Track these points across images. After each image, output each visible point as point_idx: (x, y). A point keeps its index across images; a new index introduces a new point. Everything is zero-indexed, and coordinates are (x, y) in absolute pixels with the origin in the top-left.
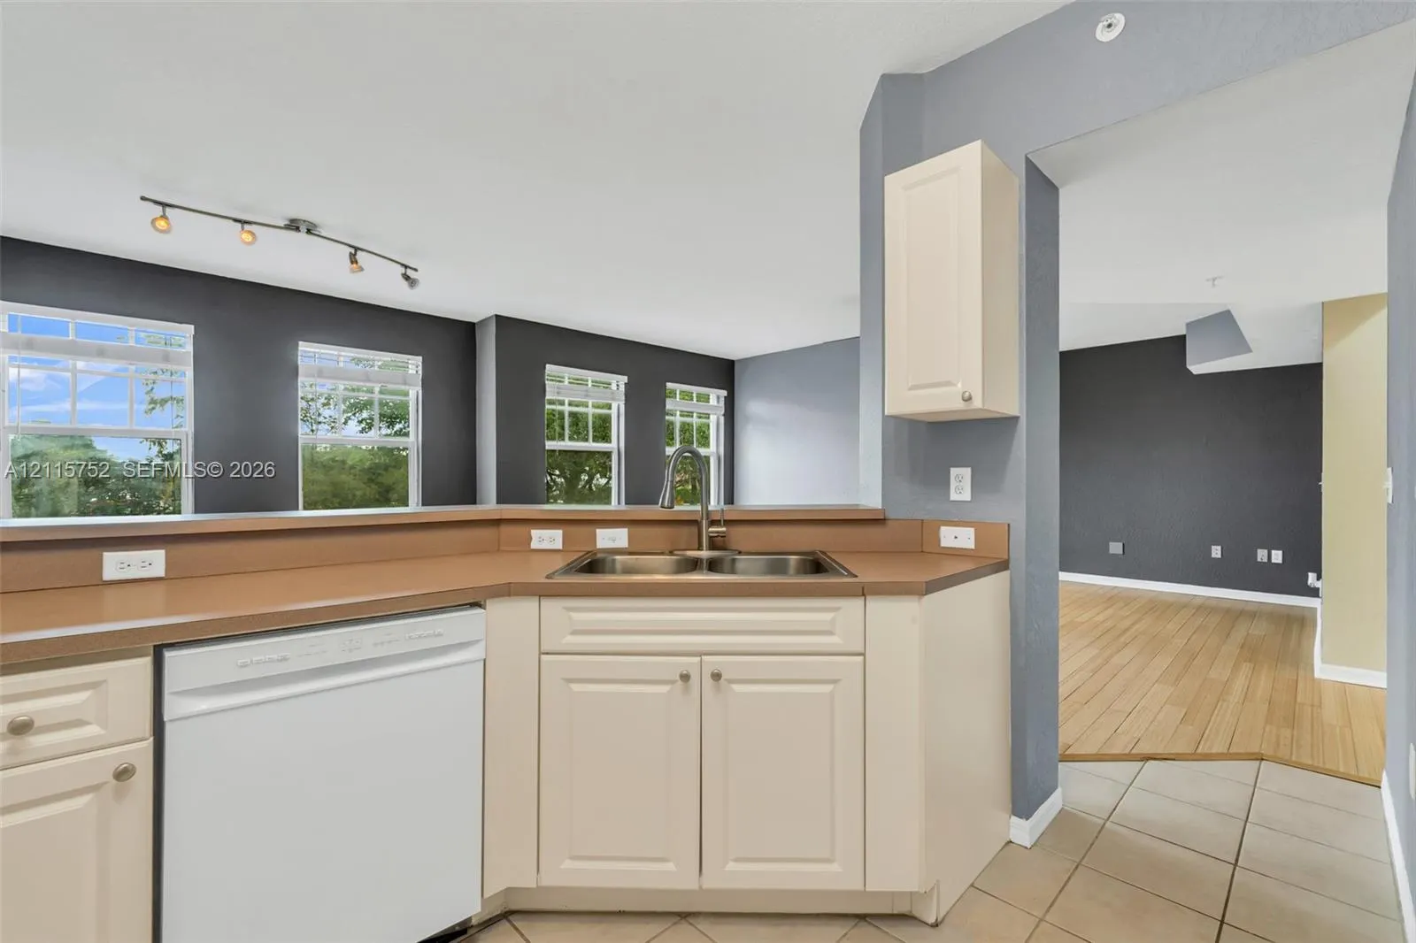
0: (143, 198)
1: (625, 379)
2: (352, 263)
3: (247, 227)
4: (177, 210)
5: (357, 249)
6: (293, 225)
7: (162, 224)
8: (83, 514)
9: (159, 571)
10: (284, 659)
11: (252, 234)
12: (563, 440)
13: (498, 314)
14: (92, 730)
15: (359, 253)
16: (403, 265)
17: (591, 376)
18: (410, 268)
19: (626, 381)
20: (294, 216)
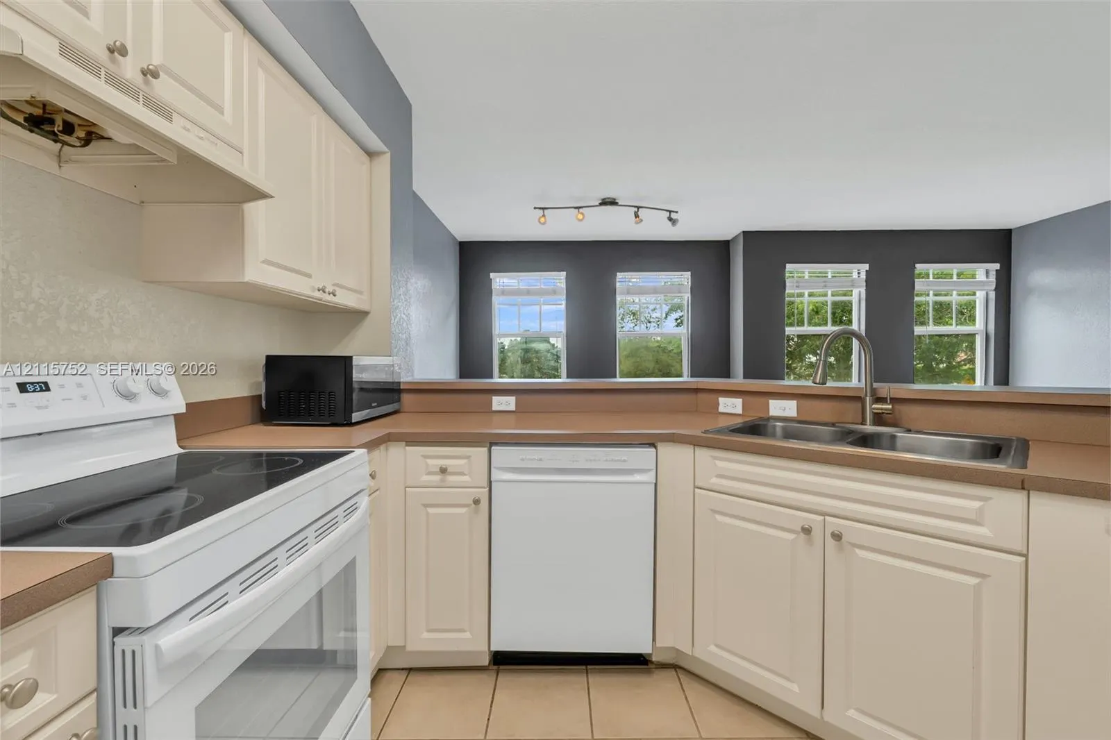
0: (535, 208)
1: (867, 266)
2: (636, 218)
3: (581, 210)
4: (549, 210)
5: (638, 208)
6: (605, 203)
7: (543, 220)
8: (525, 377)
9: (512, 408)
10: (541, 460)
11: (582, 214)
12: (803, 325)
13: (744, 230)
14: (466, 478)
15: (640, 210)
16: (667, 211)
17: (830, 269)
18: (673, 212)
19: (868, 269)
20: (603, 197)
